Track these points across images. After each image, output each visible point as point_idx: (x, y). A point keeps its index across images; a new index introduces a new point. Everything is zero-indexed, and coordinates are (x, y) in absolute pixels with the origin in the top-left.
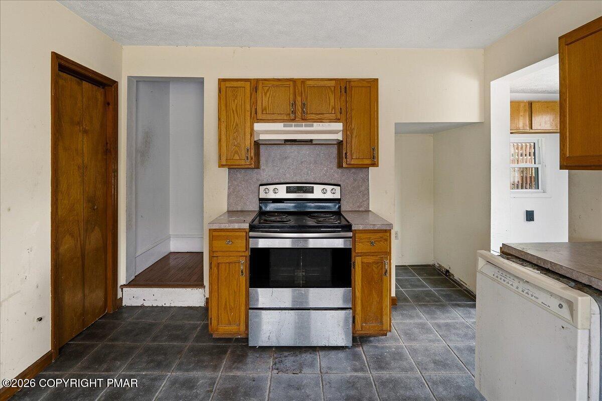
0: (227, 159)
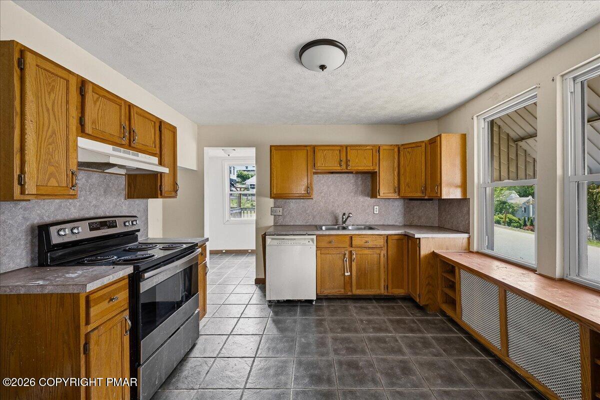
0: (37, 186)
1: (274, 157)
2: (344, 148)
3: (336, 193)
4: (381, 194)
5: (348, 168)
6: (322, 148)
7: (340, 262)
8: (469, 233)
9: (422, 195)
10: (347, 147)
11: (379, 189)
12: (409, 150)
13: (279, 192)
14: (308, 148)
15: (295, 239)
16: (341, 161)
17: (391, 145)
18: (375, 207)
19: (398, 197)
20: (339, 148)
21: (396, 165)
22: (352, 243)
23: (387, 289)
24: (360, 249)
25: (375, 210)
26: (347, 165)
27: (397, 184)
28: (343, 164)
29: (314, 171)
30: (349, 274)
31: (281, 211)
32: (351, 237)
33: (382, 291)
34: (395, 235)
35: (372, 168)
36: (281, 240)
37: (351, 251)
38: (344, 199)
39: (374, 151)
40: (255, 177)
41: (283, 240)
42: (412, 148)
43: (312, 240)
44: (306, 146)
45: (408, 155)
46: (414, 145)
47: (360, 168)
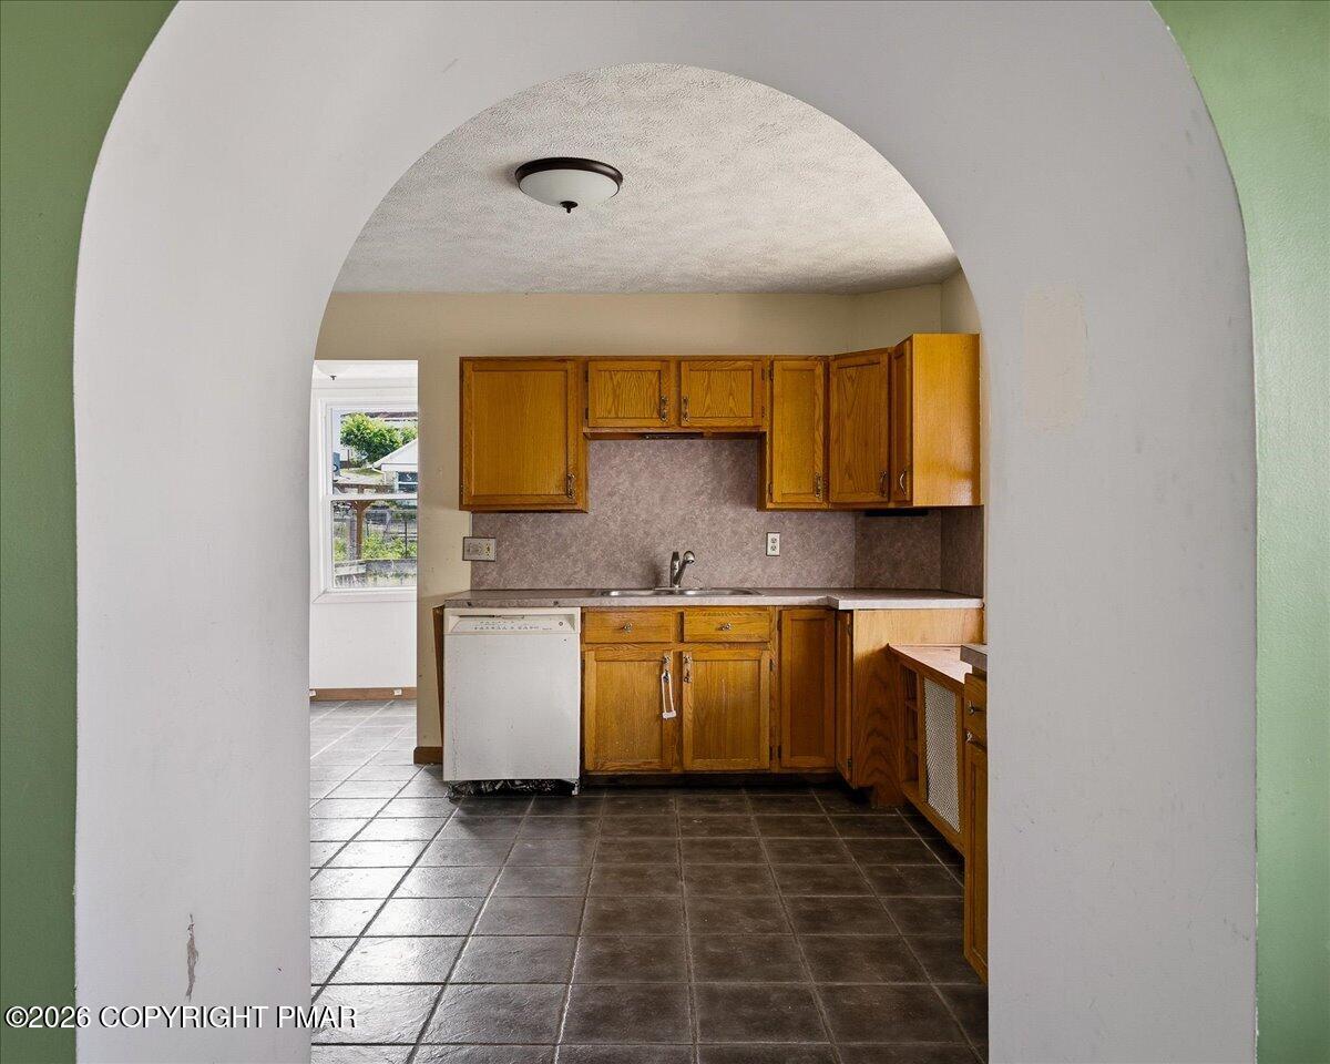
1: (470, 390)
2: (673, 366)
3: (657, 496)
4: (777, 497)
5: (684, 424)
6: (608, 365)
7: (652, 682)
8: (982, 598)
9: (881, 499)
10: (679, 361)
11: (771, 483)
12: (851, 371)
13: (485, 491)
14: (569, 366)
15: (523, 616)
16: (662, 402)
17: (807, 358)
18: (770, 536)
19: (825, 506)
20: (657, 366)
21: (819, 412)
22: (682, 630)
23: (780, 757)
24: (706, 647)
25: (770, 544)
26: (680, 415)
27: (821, 466)
28: (670, 409)
29: (586, 430)
30: (673, 714)
31: (493, 547)
32: (682, 615)
33: (764, 763)
34: (802, 607)
35: (750, 423)
36: (485, 620)
37: (681, 653)
38: (680, 513)
39: (758, 375)
40: (414, 446)
41: (491, 621)
42: (857, 366)
43: (570, 618)
44: (563, 360)
45: (849, 385)
46: (863, 360)
47: (716, 423)
